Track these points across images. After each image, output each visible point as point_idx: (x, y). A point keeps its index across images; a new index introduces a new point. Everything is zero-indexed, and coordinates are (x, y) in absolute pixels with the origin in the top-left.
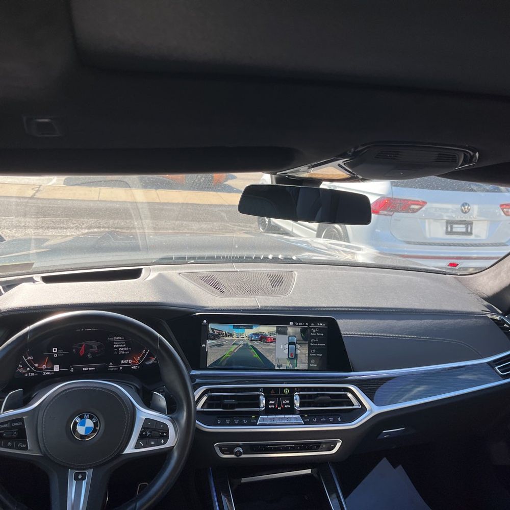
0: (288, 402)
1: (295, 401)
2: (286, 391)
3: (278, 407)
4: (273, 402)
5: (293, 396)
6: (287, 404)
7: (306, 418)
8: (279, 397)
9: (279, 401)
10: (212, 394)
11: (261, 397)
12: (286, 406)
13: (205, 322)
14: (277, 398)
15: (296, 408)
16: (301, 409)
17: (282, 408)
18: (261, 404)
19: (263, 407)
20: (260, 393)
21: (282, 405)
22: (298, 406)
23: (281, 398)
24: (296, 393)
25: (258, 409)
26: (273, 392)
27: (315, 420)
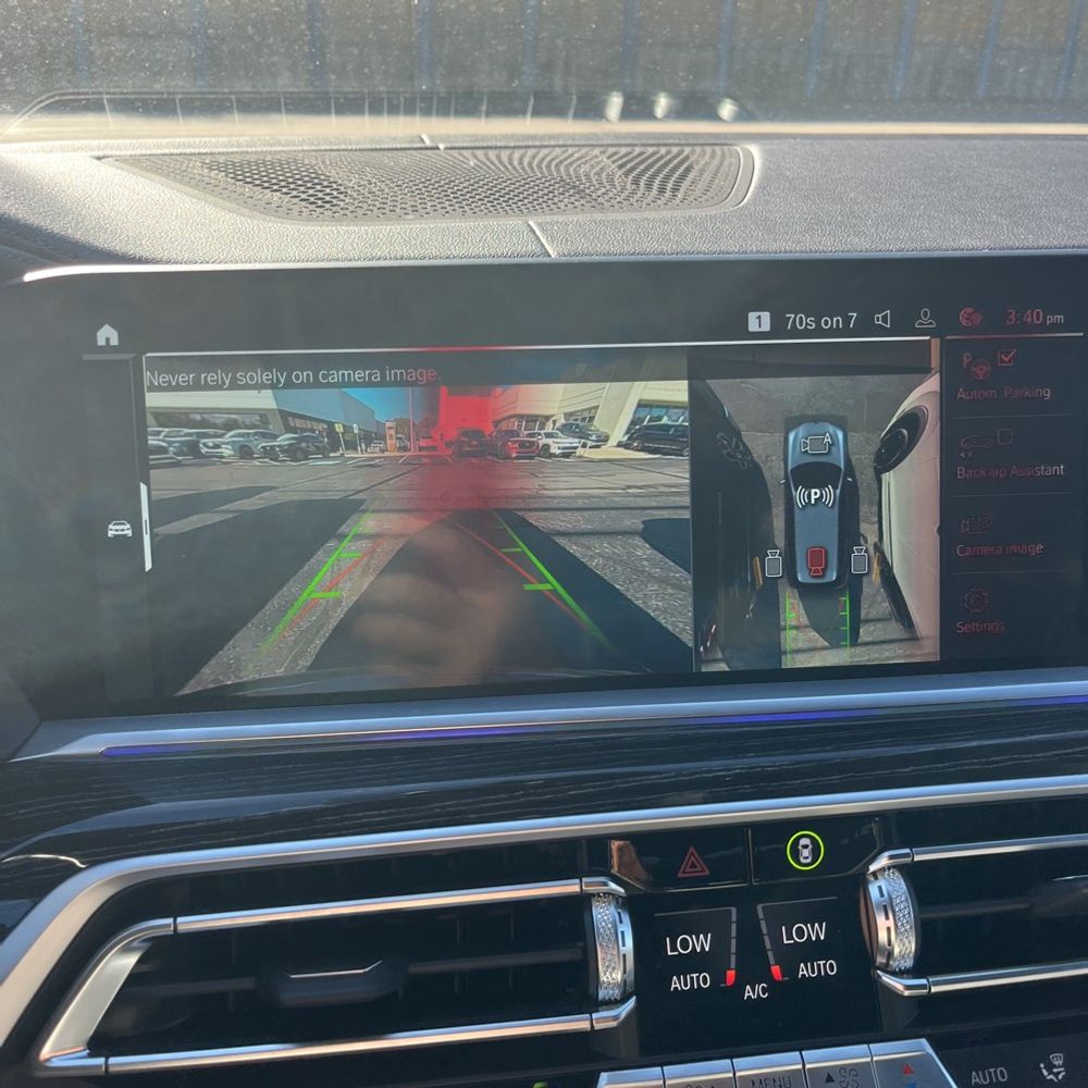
0: (817, 932)
1: (883, 924)
2: (805, 854)
3: (746, 977)
4: (702, 943)
5: (861, 882)
6: (812, 951)
7: (980, 1061)
8: (746, 900)
9: (750, 935)
10: (179, 920)
11: (604, 915)
12: (804, 971)
13: (108, 340)
14: (734, 910)
15: (887, 979)
16: (934, 989)
17: (773, 986)
18: (603, 978)
19: (624, 1000)
20: (591, 884)
21: (772, 961)
22: (909, 963)
23: (760, 907)
24: (883, 861)
25: (578, 1023)
26: (693, 866)
27: (1055, 1070)
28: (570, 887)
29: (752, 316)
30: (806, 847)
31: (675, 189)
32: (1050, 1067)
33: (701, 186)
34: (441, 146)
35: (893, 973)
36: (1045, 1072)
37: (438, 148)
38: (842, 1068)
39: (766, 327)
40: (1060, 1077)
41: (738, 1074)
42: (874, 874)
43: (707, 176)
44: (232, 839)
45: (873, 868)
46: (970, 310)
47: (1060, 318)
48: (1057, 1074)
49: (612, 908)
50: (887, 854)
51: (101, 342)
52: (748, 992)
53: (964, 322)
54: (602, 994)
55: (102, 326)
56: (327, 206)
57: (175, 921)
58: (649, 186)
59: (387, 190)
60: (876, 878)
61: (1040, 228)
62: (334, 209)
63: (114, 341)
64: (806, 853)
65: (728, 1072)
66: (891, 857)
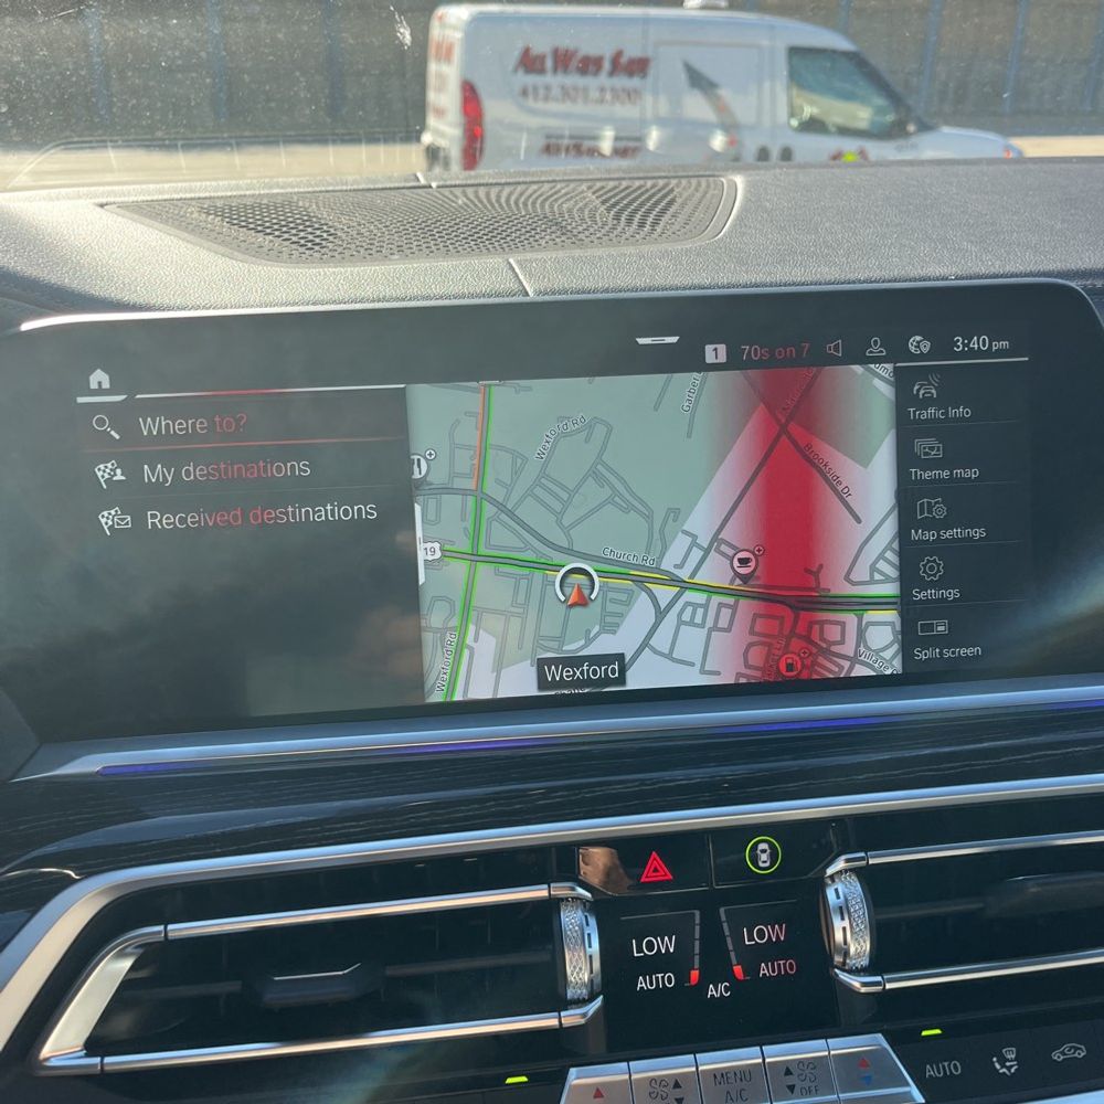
0: (775, 933)
1: (840, 927)
3: (709, 976)
4: (667, 945)
5: (819, 886)
6: (770, 951)
7: (934, 1049)
8: (708, 904)
10: (170, 927)
11: (571, 919)
12: (764, 970)
13: (100, 383)
14: (697, 913)
15: (843, 976)
16: (888, 986)
17: (735, 985)
18: (571, 978)
19: (592, 998)
20: (560, 890)
21: (734, 961)
22: (865, 962)
23: (722, 910)
24: (840, 864)
25: (548, 1021)
26: (656, 870)
27: (1008, 1064)
28: (539, 892)
29: (709, 349)
30: (764, 851)
31: (655, 223)
32: (1002, 1061)
33: (681, 218)
34: (434, 185)
35: (850, 972)
36: (998, 1066)
37: (430, 187)
38: (800, 1061)
39: (722, 358)
40: (1013, 1070)
41: (700, 1068)
42: (832, 877)
43: (688, 209)
44: (219, 850)
45: (830, 871)
46: (918, 338)
47: (1005, 344)
48: (1009, 1068)
49: (580, 913)
50: (844, 857)
51: (94, 385)
52: (712, 991)
53: (913, 349)
54: (570, 994)
55: (94, 371)
56: (317, 248)
57: (166, 928)
58: (629, 221)
59: (375, 231)
60: (833, 881)
61: (1008, 254)
62: (323, 251)
63: (106, 385)
64: (764, 857)
65: (689, 1066)
66: (847, 861)
